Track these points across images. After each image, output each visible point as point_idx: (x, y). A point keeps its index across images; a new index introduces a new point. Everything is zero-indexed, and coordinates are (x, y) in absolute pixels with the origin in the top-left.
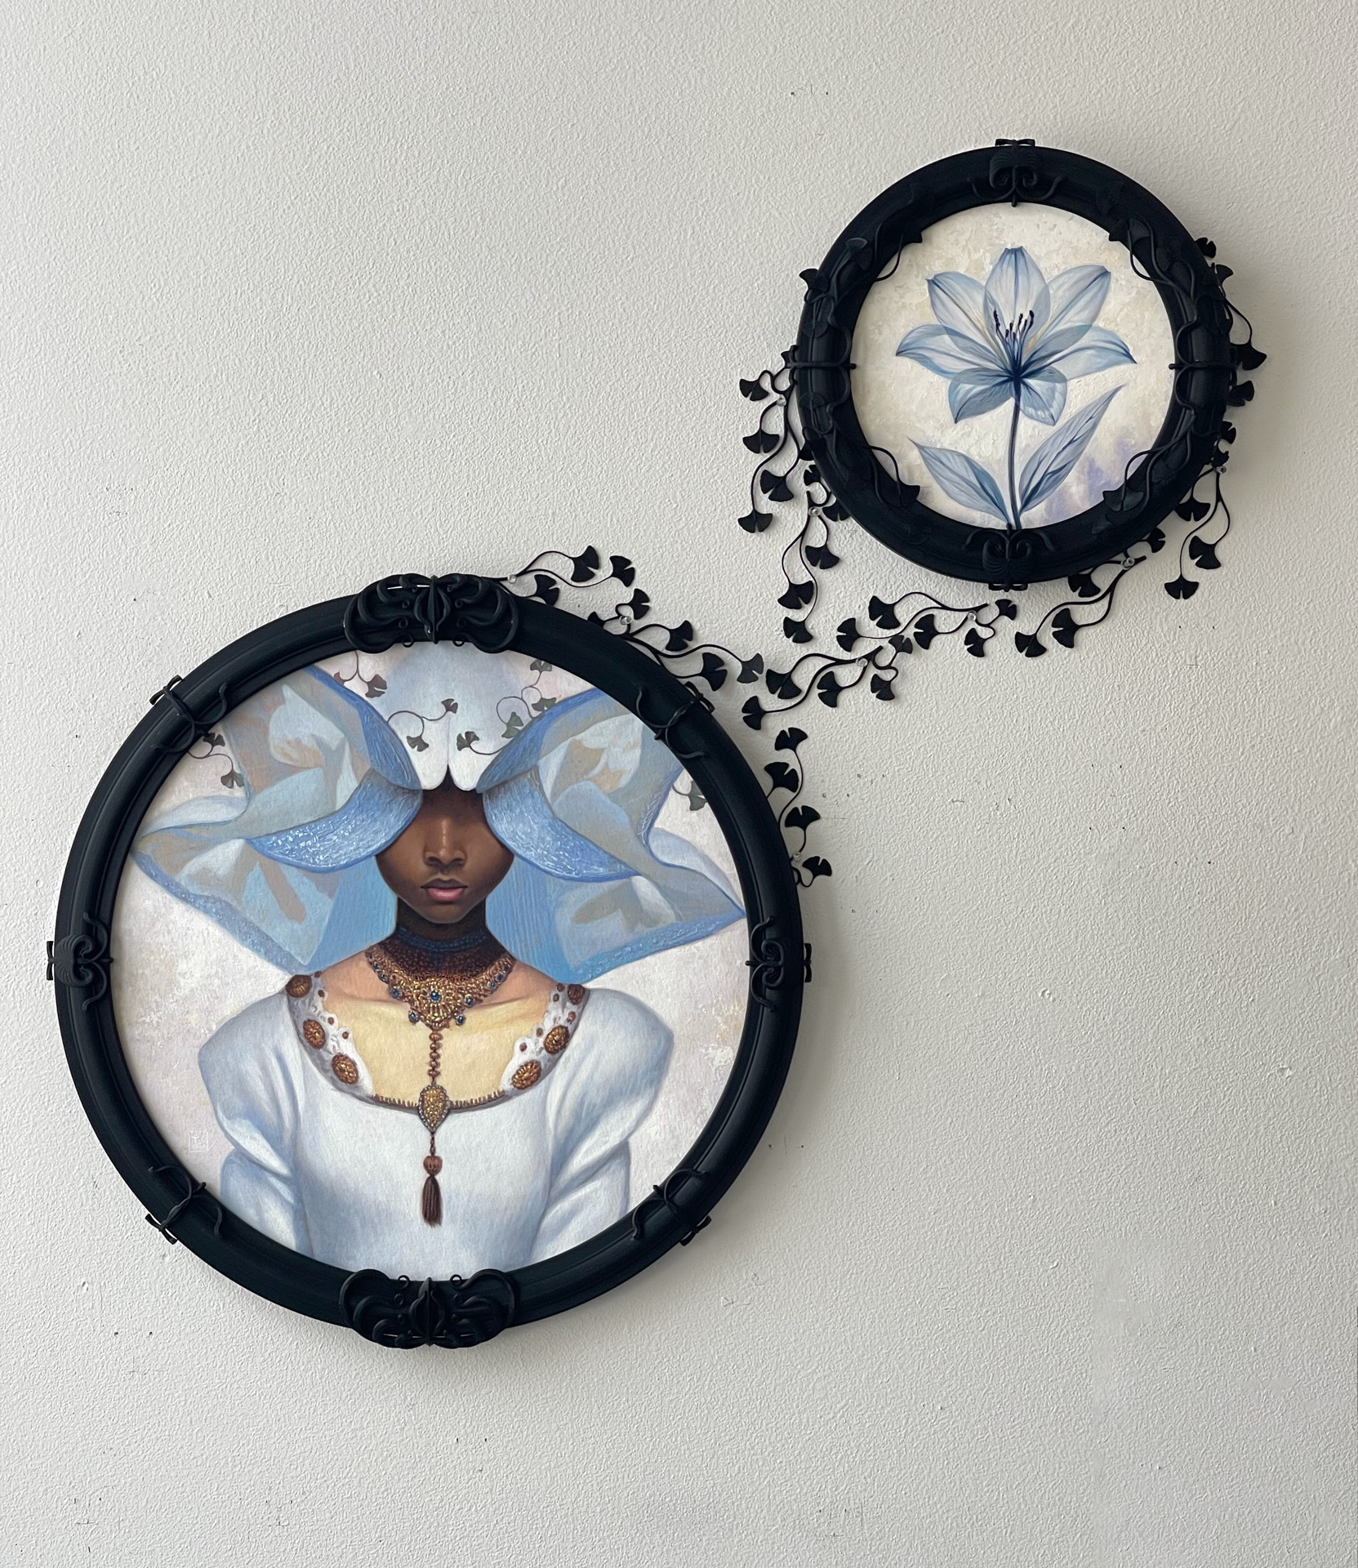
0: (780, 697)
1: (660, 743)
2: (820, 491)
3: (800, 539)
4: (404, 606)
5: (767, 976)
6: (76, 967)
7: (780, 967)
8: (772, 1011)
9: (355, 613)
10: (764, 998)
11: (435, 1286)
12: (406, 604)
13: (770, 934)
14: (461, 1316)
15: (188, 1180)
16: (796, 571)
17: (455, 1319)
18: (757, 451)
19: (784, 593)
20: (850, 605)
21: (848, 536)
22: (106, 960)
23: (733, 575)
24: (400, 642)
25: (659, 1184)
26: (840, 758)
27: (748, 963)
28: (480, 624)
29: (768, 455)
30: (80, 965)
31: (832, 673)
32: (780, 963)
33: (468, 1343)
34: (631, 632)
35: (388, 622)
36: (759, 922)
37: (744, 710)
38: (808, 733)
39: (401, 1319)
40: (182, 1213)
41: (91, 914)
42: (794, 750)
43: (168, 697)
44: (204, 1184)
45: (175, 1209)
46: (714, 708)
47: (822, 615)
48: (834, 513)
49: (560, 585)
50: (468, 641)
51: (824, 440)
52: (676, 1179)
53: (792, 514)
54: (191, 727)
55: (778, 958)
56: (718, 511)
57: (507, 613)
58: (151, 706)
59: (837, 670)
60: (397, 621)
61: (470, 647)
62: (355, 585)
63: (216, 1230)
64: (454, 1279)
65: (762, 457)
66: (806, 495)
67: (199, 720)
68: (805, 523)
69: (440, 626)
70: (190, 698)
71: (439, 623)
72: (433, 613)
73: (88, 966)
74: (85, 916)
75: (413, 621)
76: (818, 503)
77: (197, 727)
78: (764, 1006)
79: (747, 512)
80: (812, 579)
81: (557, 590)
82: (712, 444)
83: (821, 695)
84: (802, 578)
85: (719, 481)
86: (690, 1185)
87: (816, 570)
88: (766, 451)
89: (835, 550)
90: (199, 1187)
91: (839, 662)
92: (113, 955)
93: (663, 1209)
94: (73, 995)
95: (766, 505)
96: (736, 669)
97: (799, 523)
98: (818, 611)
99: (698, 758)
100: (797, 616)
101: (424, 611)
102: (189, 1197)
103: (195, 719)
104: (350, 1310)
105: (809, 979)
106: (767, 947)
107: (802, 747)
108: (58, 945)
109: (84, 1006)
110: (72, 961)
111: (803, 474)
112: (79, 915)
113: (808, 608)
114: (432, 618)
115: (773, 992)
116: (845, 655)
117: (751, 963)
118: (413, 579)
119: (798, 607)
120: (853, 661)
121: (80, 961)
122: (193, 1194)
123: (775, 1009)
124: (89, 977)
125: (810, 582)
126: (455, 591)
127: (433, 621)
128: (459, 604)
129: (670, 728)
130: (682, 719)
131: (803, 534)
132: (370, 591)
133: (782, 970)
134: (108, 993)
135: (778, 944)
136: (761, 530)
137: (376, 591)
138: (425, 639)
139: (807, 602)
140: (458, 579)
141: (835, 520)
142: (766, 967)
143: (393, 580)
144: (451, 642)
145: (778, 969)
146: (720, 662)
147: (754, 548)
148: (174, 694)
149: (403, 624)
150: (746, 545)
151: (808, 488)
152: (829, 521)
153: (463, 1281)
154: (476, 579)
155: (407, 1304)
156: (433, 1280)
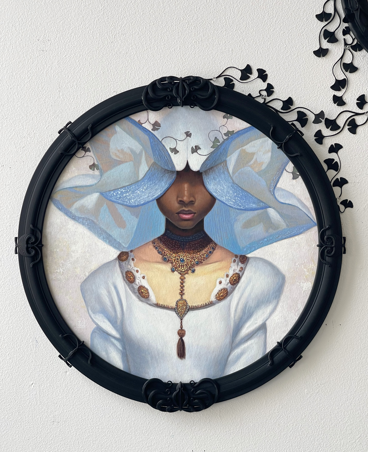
0: (331, 130)
1: (280, 150)
2: (349, 39)
3: (340, 60)
4: (168, 90)
5: (327, 251)
6: (27, 248)
7: (333, 247)
8: (329, 266)
9: (147, 93)
10: (325, 261)
11: (183, 385)
12: (169, 89)
13: (328, 233)
14: (195, 399)
15: (77, 340)
16: (338, 74)
17: (192, 400)
18: (322, 21)
19: (333, 84)
20: (362, 89)
21: (361, 58)
22: (40, 245)
23: (311, 76)
24: (166, 106)
25: (279, 341)
26: (357, 156)
27: (318, 246)
28: (202, 97)
29: (327, 23)
30: (29, 247)
31: (354, 119)
32: (333, 245)
33: (198, 410)
34: (266, 102)
35: (162, 97)
36: (323, 228)
37: (315, 136)
38: (343, 146)
39: (169, 400)
40: (74, 354)
41: (34, 226)
42: (337, 153)
43: (66, 131)
44: (84, 342)
45: (71, 353)
46: (303, 135)
47: (350, 94)
48: (356, 48)
49: (235, 82)
50: (196, 106)
51: (354, 14)
52: (287, 339)
53: (337, 49)
54: (76, 143)
55: (332, 243)
56: (304, 48)
57: (214, 93)
58: (59, 135)
59: (355, 117)
60: (165, 97)
61: (197, 109)
62: (146, 82)
63: (89, 362)
64: (191, 382)
65: (324, 23)
66: (343, 40)
67: (79, 141)
68: (343, 53)
69: (184, 99)
70: (76, 131)
71: (184, 97)
72: (181, 93)
73: (33, 248)
74: (31, 226)
75: (172, 97)
76: (349, 43)
77: (79, 143)
78: (325, 264)
79: (317, 48)
80: (345, 78)
81: (234, 84)
82: (302, 18)
83: (349, 129)
84: (341, 77)
85: (305, 35)
86: (293, 342)
87: (348, 74)
88: (326, 21)
89: (356, 64)
90: (81, 343)
91: (357, 114)
92: (43, 243)
93: (281, 352)
94: (27, 260)
95: (326, 45)
96: (311, 117)
97: (340, 53)
98: (348, 92)
99: (297, 156)
100: (338, 94)
101: (177, 93)
102: (77, 348)
103: (78, 140)
104: (147, 396)
105: (345, 253)
106: (327, 238)
107: (340, 152)
108: (20, 239)
109: (31, 265)
110: (26, 246)
111: (342, 30)
112: (28, 226)
113: (343, 90)
114: (181, 95)
115: (330, 258)
116: (360, 111)
117: (320, 246)
118: (172, 78)
119: (339, 90)
120: (364, 114)
121: (29, 246)
122: (79, 346)
123: (331, 266)
124: (33, 253)
125: (345, 79)
126: (190, 83)
127: (181, 96)
128: (193, 89)
129: (285, 143)
130: (290, 139)
131: (342, 58)
132: (154, 84)
133: (334, 248)
134: (41, 260)
135: (332, 237)
136: (324, 56)
137: (156, 84)
138: (178, 105)
139: (343, 88)
140: (192, 78)
141: (356, 51)
142: (326, 247)
143: (163, 79)
144: (189, 107)
145: (332, 248)
146: (305, 115)
147: (320, 64)
148: (69, 130)
149: (168, 98)
150: (316, 63)
151: (345, 37)
152: (353, 52)
153: (195, 383)
154: (200, 78)
155: (171, 393)
156: (182, 383)
